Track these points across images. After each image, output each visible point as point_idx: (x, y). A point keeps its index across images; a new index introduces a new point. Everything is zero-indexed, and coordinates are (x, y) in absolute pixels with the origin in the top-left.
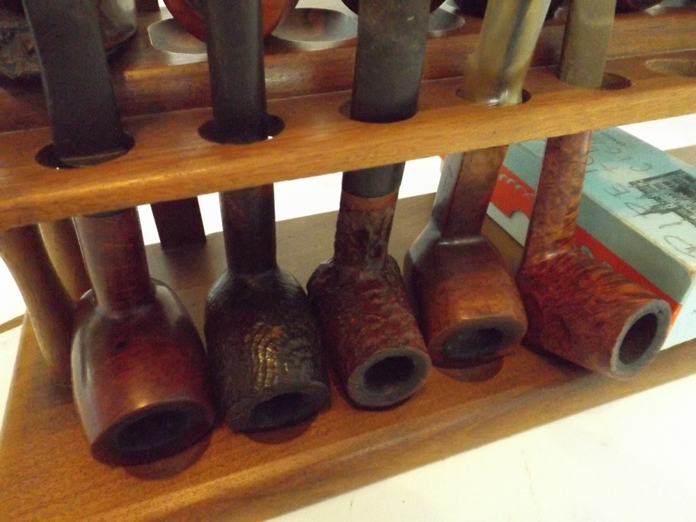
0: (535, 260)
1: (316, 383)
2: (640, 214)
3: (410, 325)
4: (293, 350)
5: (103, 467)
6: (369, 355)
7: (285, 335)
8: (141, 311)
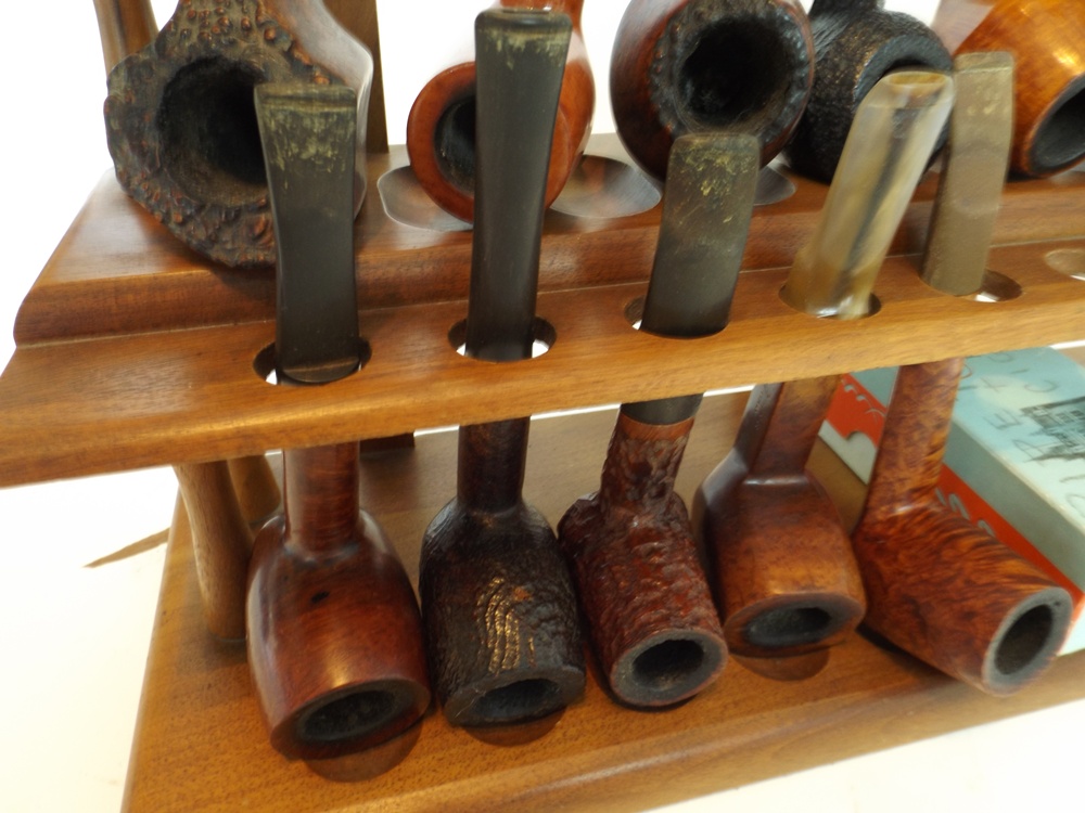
0: (880, 514)
1: (569, 668)
2: (1035, 459)
3: (700, 596)
4: (542, 621)
5: (279, 757)
6: (644, 635)
7: (531, 599)
8: (343, 554)
